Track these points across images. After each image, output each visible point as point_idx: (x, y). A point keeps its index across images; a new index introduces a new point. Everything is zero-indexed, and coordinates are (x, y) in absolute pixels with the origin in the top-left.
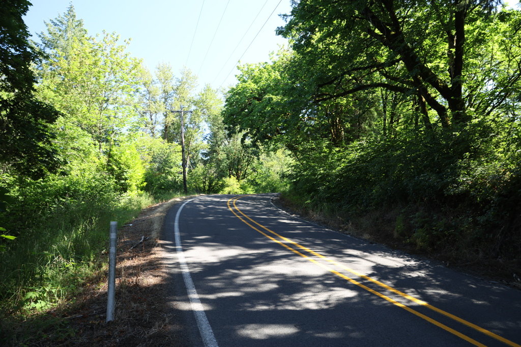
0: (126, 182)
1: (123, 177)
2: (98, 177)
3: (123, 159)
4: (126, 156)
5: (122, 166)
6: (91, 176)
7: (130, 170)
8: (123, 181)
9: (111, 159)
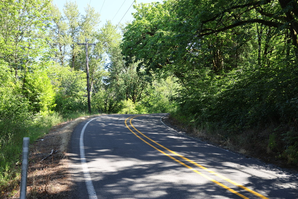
0: (39, 103)
1: (36, 99)
2: (14, 99)
4: (39, 81)
5: (36, 90)
6: (9, 98)
7: (43, 94)
8: (36, 103)
9: (26, 84)
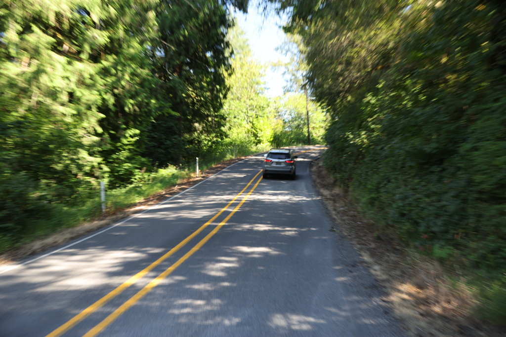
1: (259, 136)
2: (245, 136)
3: (259, 127)
4: (260, 124)
5: (258, 130)
6: (242, 136)
8: (258, 138)
9: (253, 126)
